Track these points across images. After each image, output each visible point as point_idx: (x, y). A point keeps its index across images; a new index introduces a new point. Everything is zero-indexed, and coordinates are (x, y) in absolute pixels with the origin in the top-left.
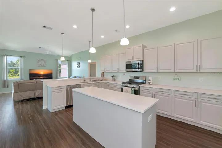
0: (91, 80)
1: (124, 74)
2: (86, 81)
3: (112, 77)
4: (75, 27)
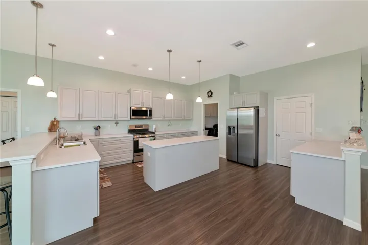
1: (117, 123)
3: (96, 128)
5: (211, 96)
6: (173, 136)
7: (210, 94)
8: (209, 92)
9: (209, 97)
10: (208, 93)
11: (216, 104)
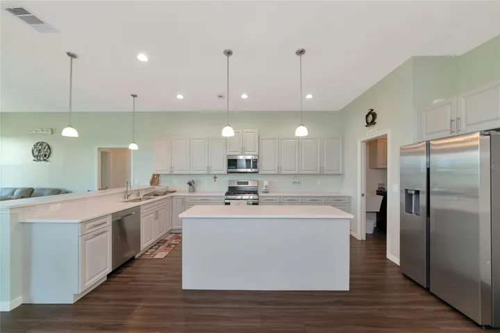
0: (138, 194)
1: (215, 178)
2: (131, 198)
3: (190, 184)
4: (143, 57)
5: (373, 123)
6: (292, 201)
7: (370, 118)
8: (369, 113)
9: (369, 124)
10: (367, 116)
11: (384, 138)
